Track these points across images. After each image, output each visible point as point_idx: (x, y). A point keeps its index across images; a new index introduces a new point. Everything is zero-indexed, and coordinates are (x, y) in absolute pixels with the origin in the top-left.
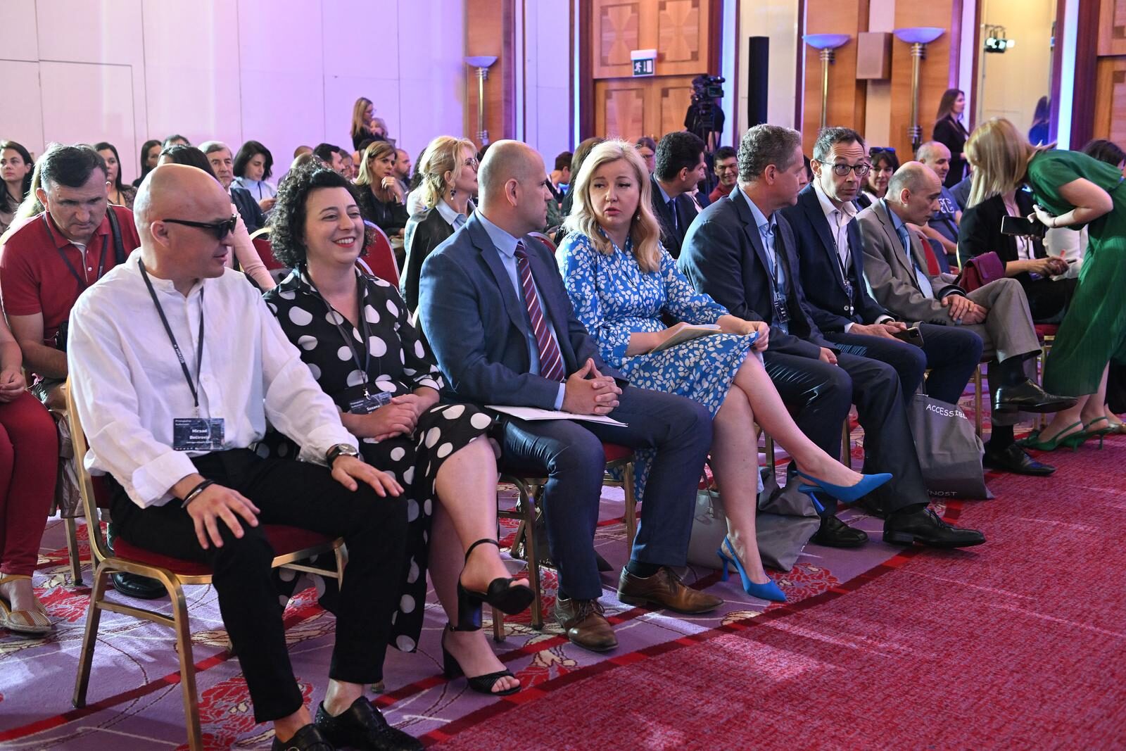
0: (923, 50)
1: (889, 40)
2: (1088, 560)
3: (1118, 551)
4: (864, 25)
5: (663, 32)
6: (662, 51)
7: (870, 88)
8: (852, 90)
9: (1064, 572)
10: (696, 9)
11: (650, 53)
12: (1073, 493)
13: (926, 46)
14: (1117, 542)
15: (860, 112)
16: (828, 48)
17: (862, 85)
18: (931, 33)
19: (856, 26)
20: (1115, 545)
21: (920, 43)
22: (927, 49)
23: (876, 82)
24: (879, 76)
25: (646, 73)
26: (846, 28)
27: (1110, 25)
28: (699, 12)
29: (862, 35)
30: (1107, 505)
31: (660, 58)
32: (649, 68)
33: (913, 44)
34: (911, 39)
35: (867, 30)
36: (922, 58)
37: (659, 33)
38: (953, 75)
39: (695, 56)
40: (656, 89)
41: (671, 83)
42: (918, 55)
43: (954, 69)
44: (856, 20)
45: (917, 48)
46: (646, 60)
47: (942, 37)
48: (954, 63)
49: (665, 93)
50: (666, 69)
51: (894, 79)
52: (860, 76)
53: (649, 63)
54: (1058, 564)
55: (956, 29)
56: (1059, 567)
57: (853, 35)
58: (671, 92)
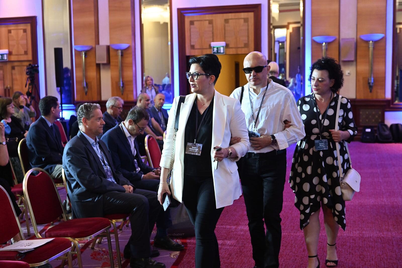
0: (122, 53)
1: (108, 48)
2: (237, 256)
3: (245, 251)
4: (97, 42)
5: (11, 43)
6: (11, 50)
7: (101, 67)
8: (95, 67)
9: (231, 263)
10: (25, 34)
11: (5, 51)
12: (221, 230)
13: (123, 51)
14: (243, 248)
15: (98, 76)
16: (84, 51)
17: (98, 66)
18: (125, 46)
19: (94, 43)
20: (243, 249)
21: (120, 50)
22: (124, 52)
23: (104, 64)
24: (105, 62)
25: (4, 59)
26: (90, 43)
27: (189, 45)
28: (27, 35)
29: (97, 46)
30: (234, 233)
31: (10, 54)
32: (5, 57)
33: (118, 50)
34: (117, 48)
35: (98, 44)
36: (122, 55)
37: (9, 43)
38: (134, 62)
39: (26, 53)
40: (9, 66)
41: (16, 64)
42: (120, 54)
43: (134, 60)
44: (94, 40)
45: (120, 51)
46: (4, 54)
47: (129, 47)
48: (134, 57)
49: (13, 68)
50: (13, 58)
51: (111, 64)
52: (97, 62)
53: (5, 56)
54: (228, 259)
55: (133, 44)
56: (229, 261)
57: (94, 46)
58: (16, 68)
